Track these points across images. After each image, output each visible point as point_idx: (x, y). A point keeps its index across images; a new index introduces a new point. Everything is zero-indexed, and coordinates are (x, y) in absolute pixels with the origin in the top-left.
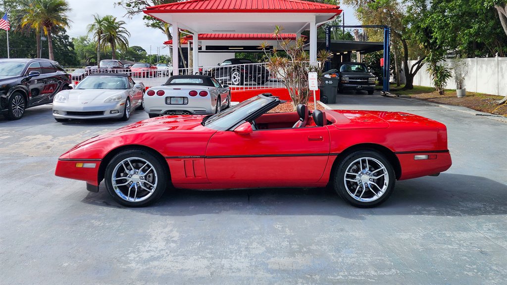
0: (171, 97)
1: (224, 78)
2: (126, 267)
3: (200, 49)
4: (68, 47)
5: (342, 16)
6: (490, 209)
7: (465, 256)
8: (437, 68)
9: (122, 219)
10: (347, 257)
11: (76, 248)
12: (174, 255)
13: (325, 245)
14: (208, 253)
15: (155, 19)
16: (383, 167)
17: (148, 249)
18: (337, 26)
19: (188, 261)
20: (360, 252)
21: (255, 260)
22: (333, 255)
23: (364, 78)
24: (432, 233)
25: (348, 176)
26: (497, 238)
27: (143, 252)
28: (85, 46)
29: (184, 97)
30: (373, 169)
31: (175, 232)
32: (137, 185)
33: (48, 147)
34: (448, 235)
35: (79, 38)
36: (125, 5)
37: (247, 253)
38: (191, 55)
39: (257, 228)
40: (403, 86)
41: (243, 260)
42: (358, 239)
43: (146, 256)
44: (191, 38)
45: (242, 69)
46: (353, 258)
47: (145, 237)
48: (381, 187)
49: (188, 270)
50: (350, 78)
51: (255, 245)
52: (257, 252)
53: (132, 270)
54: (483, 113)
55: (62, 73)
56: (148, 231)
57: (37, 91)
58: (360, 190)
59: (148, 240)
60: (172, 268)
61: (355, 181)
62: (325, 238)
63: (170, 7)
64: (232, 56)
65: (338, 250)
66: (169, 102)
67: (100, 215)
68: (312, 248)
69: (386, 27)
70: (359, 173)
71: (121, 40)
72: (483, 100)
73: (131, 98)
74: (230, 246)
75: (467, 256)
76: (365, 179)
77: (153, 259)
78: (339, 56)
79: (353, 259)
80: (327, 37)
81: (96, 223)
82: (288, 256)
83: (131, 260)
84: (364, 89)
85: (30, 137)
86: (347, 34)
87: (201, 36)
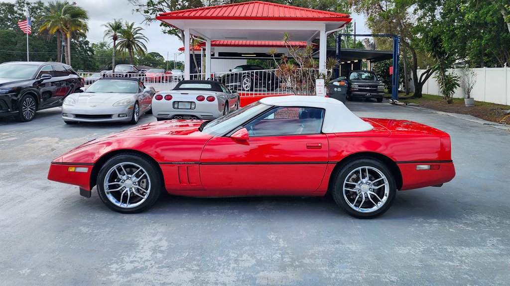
0: (179, 102)
1: (234, 84)
2: (105, 279)
3: (213, 55)
4: (88, 52)
5: (354, 26)
6: (495, 223)
7: (467, 274)
8: (446, 77)
9: (112, 225)
10: (340, 273)
11: (57, 257)
12: (159, 267)
13: (319, 259)
14: (195, 265)
15: (172, 26)
16: (383, 177)
17: (132, 260)
18: (348, 36)
19: (172, 274)
20: (355, 267)
21: (243, 273)
22: (326, 270)
23: (373, 86)
24: (433, 248)
25: (347, 186)
26: (501, 255)
27: (127, 263)
28: (105, 51)
29: (191, 102)
30: (373, 179)
31: (164, 241)
32: (130, 190)
33: (53, 150)
34: (450, 250)
35: (99, 44)
36: (143, 12)
37: (236, 265)
38: (204, 61)
39: (250, 239)
40: (412, 94)
41: (230, 274)
42: (354, 253)
43: (129, 267)
44: (204, 44)
45: (252, 76)
46: (348, 273)
47: (132, 246)
48: (382, 198)
49: (170, 284)
50: (359, 86)
51: (245, 257)
52: (247, 264)
53: (112, 283)
54: (490, 123)
55: (75, 76)
56: (136, 240)
57: (50, 93)
58: (360, 199)
59: (135, 249)
60: (154, 281)
61: (355, 191)
62: (319, 251)
63: (182, 14)
64: (244, 62)
65: (332, 265)
66: (176, 106)
67: (90, 221)
68: (304, 261)
69: (395, 36)
70: (359, 182)
71: (138, 46)
72: (491, 110)
73: (140, 102)
74: (219, 258)
75: (468, 275)
76: (365, 188)
77: (135, 270)
78: (350, 64)
79: (347, 275)
80: (337, 45)
81: (84, 230)
82: (278, 270)
83: (112, 272)
84: (373, 96)
85: (36, 139)
86: (358, 44)
87: (214, 43)
